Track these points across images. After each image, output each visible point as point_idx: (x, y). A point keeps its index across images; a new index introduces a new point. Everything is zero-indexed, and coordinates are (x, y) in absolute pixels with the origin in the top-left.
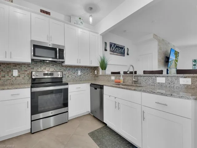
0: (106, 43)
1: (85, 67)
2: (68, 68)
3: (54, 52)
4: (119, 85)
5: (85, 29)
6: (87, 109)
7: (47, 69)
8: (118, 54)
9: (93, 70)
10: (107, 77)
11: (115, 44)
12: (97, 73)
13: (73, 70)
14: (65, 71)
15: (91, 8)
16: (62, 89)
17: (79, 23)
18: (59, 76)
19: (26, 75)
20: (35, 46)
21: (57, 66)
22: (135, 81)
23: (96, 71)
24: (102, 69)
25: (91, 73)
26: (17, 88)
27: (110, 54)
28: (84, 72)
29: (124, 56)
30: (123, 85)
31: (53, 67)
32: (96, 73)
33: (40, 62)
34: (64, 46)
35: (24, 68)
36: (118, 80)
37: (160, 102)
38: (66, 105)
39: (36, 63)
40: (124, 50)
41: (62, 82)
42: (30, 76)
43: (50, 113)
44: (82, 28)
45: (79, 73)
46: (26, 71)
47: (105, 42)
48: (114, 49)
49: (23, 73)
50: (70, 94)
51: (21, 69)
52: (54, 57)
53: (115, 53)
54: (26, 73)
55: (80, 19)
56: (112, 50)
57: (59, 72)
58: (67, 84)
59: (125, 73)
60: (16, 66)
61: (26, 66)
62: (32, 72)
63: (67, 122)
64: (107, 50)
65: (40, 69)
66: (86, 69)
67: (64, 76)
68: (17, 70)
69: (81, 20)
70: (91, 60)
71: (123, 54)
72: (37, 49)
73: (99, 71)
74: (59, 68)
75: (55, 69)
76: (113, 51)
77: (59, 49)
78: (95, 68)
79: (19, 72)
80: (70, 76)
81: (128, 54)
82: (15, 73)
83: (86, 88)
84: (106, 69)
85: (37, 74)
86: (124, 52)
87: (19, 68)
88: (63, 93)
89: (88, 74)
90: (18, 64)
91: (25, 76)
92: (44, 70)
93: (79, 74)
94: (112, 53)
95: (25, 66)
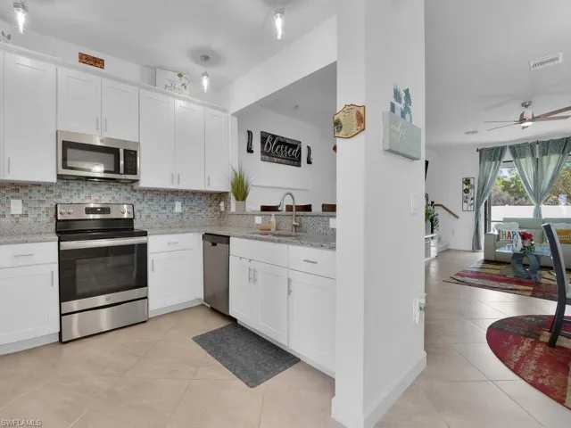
0: (250, 133)
1: (194, 193)
2: (149, 195)
3: (111, 157)
4: (266, 234)
5: (193, 102)
6: (196, 292)
7: (95, 197)
8: (283, 161)
9: (216, 199)
10: (246, 217)
11: (274, 137)
12: (226, 208)
13: (163, 201)
14: (141, 202)
15: (206, 58)
16: (133, 245)
17: (178, 85)
18: (125, 216)
19: (43, 212)
20: (67, 145)
21: (120, 189)
22: (296, 226)
23: (222, 204)
24: (237, 199)
25: (210, 209)
26: (27, 242)
27: (262, 160)
28: (191, 205)
29: (299, 165)
30: (274, 235)
31: (109, 192)
32: (223, 209)
33: (77, 182)
34: (138, 144)
35: (38, 195)
36: (267, 225)
37: (310, 260)
38: (142, 281)
39: (68, 184)
40: (300, 151)
41: (133, 229)
42: (52, 214)
43: (101, 300)
44: (183, 99)
45: (178, 207)
46: (42, 202)
47: (248, 131)
48: (272, 148)
49: (35, 208)
50: (150, 258)
51: (30, 198)
52: (112, 169)
53: (275, 159)
54: (43, 206)
55: (180, 75)
56: (268, 149)
57: (125, 206)
58: (145, 234)
59: (289, 208)
60: (17, 190)
61: (43, 191)
62: (56, 205)
63: (145, 322)
64: (252, 152)
65: (75, 197)
66: (196, 197)
67: (137, 214)
68: (20, 201)
69: (183, 78)
70: (207, 177)
71: (295, 161)
72: (70, 152)
73: (230, 203)
74: (125, 194)
75: (113, 198)
76: (268, 154)
77: (125, 150)
78: (220, 196)
79: (24, 204)
80: (153, 215)
81: (309, 162)
82: (16, 207)
83: (192, 243)
84: (247, 199)
85: (71, 211)
86: (300, 156)
87: (26, 194)
88: (135, 255)
89: (200, 211)
90: (21, 187)
91: (39, 215)
92: (86, 201)
93: (176, 211)
94: (267, 157)
95: (39, 191)
